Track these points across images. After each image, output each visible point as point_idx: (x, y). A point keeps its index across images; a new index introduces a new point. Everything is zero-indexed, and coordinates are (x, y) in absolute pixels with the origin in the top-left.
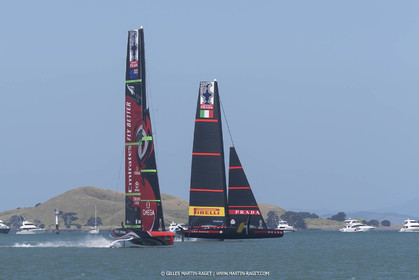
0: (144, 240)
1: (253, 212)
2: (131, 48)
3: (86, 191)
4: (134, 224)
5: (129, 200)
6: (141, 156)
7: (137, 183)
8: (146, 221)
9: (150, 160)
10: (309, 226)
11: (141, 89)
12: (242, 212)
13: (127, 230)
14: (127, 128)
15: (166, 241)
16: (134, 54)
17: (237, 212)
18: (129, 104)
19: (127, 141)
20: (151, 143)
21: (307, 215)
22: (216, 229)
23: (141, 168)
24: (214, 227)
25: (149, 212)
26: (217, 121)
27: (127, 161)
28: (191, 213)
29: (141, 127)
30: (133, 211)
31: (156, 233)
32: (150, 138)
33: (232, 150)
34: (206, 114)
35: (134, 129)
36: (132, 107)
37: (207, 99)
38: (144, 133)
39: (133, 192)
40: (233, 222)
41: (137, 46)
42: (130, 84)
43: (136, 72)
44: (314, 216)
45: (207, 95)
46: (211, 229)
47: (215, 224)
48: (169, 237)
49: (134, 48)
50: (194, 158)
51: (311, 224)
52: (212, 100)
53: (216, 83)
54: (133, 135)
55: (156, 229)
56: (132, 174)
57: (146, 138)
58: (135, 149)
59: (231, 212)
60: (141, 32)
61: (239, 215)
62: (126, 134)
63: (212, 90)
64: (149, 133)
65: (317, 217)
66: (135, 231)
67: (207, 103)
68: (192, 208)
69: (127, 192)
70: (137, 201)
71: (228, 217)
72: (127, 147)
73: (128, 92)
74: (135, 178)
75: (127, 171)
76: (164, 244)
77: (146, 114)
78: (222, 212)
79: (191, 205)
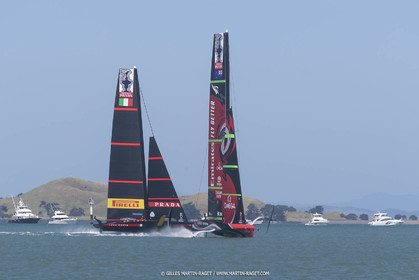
0: (225, 232)
1: (173, 205)
2: (216, 50)
3: (68, 182)
4: (216, 216)
5: (211, 193)
6: (224, 152)
7: (219, 178)
8: (227, 214)
9: (232, 157)
10: (288, 219)
11: (224, 89)
12: (162, 205)
13: (210, 222)
14: (210, 125)
15: (246, 233)
16: (219, 56)
17: (156, 204)
18: (213, 103)
19: (210, 138)
20: (233, 140)
21: (285, 208)
22: (136, 222)
23: (223, 163)
24: (134, 220)
25: (230, 206)
26: (136, 109)
27: (210, 156)
28: (110, 206)
29: (224, 125)
30: (215, 204)
31: (237, 226)
32: (233, 136)
33: (152, 140)
34: (125, 102)
35: (217, 126)
36: (215, 106)
37: (126, 87)
38: (227, 131)
39: (215, 185)
40: (152, 215)
41: (222, 49)
42: (215, 84)
43: (220, 72)
44: (292, 209)
45: (126, 83)
46: (131, 222)
47: (134, 217)
48: (249, 229)
49: (219, 51)
50: (112, 146)
51: (290, 217)
52: (131, 88)
53: (136, 70)
54: (216, 132)
55: (236, 222)
56: (215, 169)
57: (229, 136)
58: (218, 146)
59: (150, 204)
60: (226, 36)
61: (158, 207)
62: (210, 130)
63: (131, 77)
64: (232, 131)
65: (295, 210)
66: (217, 222)
67: (126, 91)
68: (110, 201)
69: (209, 185)
70: (219, 195)
71: (148, 209)
72: (210, 144)
73: (212, 91)
74: (217, 173)
75: (210, 165)
76: (244, 236)
77: (230, 112)
78: (141, 204)
79: (109, 197)
